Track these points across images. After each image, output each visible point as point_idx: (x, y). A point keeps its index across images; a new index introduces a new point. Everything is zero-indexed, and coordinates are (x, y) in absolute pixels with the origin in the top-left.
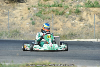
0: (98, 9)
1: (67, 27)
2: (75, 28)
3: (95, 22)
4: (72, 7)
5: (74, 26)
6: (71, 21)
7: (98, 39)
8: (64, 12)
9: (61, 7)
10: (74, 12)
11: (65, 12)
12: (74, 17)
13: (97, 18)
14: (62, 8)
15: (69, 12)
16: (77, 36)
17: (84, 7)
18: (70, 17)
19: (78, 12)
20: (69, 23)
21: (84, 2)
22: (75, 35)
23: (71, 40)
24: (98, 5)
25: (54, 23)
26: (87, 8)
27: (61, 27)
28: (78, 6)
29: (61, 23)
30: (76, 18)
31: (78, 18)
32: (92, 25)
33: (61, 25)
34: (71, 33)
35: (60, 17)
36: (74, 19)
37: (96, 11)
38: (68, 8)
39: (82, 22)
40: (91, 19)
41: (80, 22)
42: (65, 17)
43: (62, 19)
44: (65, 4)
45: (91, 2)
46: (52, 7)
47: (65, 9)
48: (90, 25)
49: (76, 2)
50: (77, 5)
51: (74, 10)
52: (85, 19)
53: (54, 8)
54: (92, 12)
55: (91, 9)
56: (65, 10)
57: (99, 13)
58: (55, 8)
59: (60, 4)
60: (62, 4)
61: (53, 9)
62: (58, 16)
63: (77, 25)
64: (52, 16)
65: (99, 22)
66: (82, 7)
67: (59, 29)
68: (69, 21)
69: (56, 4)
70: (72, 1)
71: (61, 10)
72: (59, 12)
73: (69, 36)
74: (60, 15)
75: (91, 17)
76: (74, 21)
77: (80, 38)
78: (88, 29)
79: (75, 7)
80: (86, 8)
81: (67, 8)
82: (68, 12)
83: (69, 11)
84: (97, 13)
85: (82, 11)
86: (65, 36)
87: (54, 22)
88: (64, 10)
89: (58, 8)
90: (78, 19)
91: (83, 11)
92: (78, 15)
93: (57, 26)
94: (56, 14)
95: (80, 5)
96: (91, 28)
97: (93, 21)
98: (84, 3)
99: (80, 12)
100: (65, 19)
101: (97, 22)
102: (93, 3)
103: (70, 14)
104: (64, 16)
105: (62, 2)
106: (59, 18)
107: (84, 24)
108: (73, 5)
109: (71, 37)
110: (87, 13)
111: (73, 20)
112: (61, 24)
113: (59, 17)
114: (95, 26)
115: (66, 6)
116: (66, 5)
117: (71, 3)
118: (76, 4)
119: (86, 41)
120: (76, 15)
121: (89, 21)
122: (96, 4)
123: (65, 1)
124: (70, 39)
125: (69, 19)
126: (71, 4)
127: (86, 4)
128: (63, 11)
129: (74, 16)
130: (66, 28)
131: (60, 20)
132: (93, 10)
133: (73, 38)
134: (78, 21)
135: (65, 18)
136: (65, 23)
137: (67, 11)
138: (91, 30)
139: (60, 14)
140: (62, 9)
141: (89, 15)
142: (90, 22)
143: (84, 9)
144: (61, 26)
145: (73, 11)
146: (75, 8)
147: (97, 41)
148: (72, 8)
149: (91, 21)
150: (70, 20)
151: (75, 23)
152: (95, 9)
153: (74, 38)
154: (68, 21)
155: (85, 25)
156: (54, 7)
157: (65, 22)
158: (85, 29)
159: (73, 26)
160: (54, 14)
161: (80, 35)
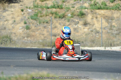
0: (106, 12)
2: (77, 34)
3: (103, 27)
4: (75, 9)
5: (78, 32)
6: (73, 25)
7: (105, 47)
8: (65, 14)
9: (62, 8)
10: (77, 14)
11: (67, 14)
12: (77, 20)
13: (105, 22)
14: (62, 10)
17: (89, 9)
18: (72, 20)
19: (82, 15)
21: (89, 3)
22: (78, 42)
25: (53, 28)
26: (93, 10)
28: (82, 8)
30: (79, 22)
31: (81, 22)
32: (99, 31)
35: (60, 21)
36: (77, 23)
37: (104, 13)
38: (70, 10)
39: (86, 26)
40: (98, 23)
41: (84, 27)
42: (67, 21)
43: (63, 23)
44: (66, 5)
45: (97, 3)
46: (51, 8)
47: (66, 12)
48: (97, 30)
49: (80, 3)
50: (81, 7)
51: (77, 12)
52: (90, 23)
55: (97, 11)
57: (107, 17)
58: (54, 10)
59: (60, 5)
60: (63, 5)
61: (51, 11)
62: (57, 19)
63: (81, 30)
64: (50, 19)
65: (106, 27)
66: (87, 9)
67: (59, 35)
69: (55, 5)
70: (75, 2)
71: (61, 12)
72: (58, 15)
74: (60, 19)
75: (98, 21)
76: (76, 26)
77: (84, 46)
78: (94, 35)
79: (78, 9)
80: (91, 10)
82: (70, 15)
83: (71, 13)
84: (104, 16)
85: (87, 14)
87: (53, 26)
89: (58, 10)
90: (81, 24)
91: (88, 14)
92: (81, 19)
93: (57, 31)
94: (55, 17)
95: (84, 7)
96: (97, 34)
98: (89, 4)
99: (84, 14)
100: (65, 23)
101: (105, 27)
102: (100, 4)
104: (65, 20)
105: (62, 3)
106: (59, 21)
107: (89, 29)
108: (76, 7)
110: (93, 17)
111: (75, 24)
112: (61, 28)
114: (102, 31)
115: (67, 8)
116: (67, 7)
117: (73, 4)
118: (79, 6)
119: (91, 49)
120: (80, 18)
121: (95, 26)
122: (103, 5)
123: (66, 1)
125: (70, 23)
126: (73, 5)
127: (91, 5)
129: (77, 19)
131: (60, 24)
132: (100, 13)
134: (82, 26)
137: (69, 13)
138: (97, 36)
139: (60, 17)
141: (95, 18)
143: (89, 11)
146: (78, 11)
147: (105, 50)
148: (74, 10)
149: (97, 26)
151: (78, 28)
152: (102, 12)
154: (69, 25)
155: (90, 30)
156: (52, 9)
158: (90, 35)
159: (76, 31)
160: (53, 17)
161: (85, 43)
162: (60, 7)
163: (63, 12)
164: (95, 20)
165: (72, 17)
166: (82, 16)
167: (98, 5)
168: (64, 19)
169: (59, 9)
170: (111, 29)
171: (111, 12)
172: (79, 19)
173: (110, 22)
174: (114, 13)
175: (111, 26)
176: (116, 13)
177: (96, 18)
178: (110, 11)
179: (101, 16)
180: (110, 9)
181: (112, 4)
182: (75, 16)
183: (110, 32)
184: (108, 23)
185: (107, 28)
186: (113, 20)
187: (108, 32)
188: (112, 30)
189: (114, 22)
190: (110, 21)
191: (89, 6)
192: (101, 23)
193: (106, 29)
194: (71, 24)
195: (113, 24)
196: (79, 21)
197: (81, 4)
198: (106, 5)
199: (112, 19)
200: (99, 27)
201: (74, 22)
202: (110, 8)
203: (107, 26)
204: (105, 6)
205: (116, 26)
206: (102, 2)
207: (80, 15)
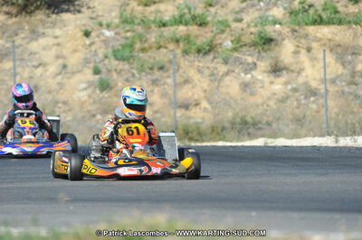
0: (335, 31)
1: (227, 98)
2: (252, 100)
3: (328, 77)
4: (243, 25)
5: (252, 94)
6: (239, 74)
7: (337, 136)
8: (215, 42)
9: (205, 24)
10: (250, 42)
11: (220, 41)
12: (250, 60)
13: (333, 62)
14: (207, 30)
15: (232, 41)
16: (260, 128)
17: (285, 24)
18: (237, 59)
19: (264, 43)
20: (231, 81)
21: (286, 5)
22: (254, 124)
23: (240, 144)
24: (337, 15)
25: (180, 84)
26: (297, 28)
27: (206, 97)
28: (263, 21)
29: (205, 84)
30: (258, 63)
31: (263, 65)
32: (316, 89)
33: (205, 91)
34: (242, 119)
35: (199, 61)
36: (251, 66)
37: (330, 36)
38: (228, 29)
39: (279, 76)
40: (313, 66)
41: (272, 78)
42: (220, 60)
43: (208, 68)
44: (217, 14)
45: (310, 6)
46: (172, 25)
47: (216, 34)
48: (310, 86)
49: (258, 7)
50: (260, 18)
51: (251, 33)
52: (291, 68)
53: (177, 30)
54: (319, 40)
55: (311, 29)
56: (218, 37)
57: (339, 45)
58: (182, 28)
59: (199, 16)
60: (208, 13)
61: (174, 33)
62: (191, 57)
63: (262, 87)
64: (171, 57)
65: (339, 76)
66: (280, 24)
67: (197, 104)
68: (232, 74)
69: (185, 14)
70: (244, 5)
71: (203, 36)
72: (195, 44)
73: (232, 128)
74: (201, 55)
75: (313, 59)
76: (249, 76)
77: (274, 136)
78: (303, 102)
79: (253, 24)
80: (292, 26)
81: (224, 26)
82: (228, 44)
83: (233, 38)
84: (332, 43)
85: (280, 40)
86: (219, 130)
87: (179, 79)
88: (214, 37)
89: (194, 29)
90: (264, 68)
91: (283, 39)
92: (263, 54)
93: (190, 94)
94: (186, 52)
95: (270, 19)
96: (312, 99)
97: (320, 75)
98: (285, 8)
99: (273, 40)
100: (216, 69)
101: (334, 76)
102: (319, 8)
104: (215, 58)
105: (205, 7)
106: (197, 63)
107: (286, 83)
108: (247, 18)
109: (239, 132)
110: (298, 46)
111: (246, 72)
112: (202, 85)
113: (194, 61)
114: (327, 91)
115: (219, 22)
116: (220, 19)
117: (237, 9)
118: (256, 15)
119: (294, 145)
120: (259, 52)
121: (304, 74)
122: (328, 12)
123: (217, 3)
124: (239, 139)
125: (231, 68)
126: (237, 13)
127: (292, 13)
128: (212, 41)
129: (250, 55)
130: (224, 99)
131: (199, 71)
132: (319, 35)
133: (249, 134)
134: (265, 75)
135: (217, 63)
136: (216, 83)
137: (225, 39)
138: (311, 105)
139: (199, 51)
140: (206, 33)
141: (303, 51)
142: (307, 77)
143: (286, 30)
144: (202, 95)
145: (246, 39)
146: (252, 30)
147: (336, 145)
148: (242, 30)
149: (311, 74)
150: (236, 71)
151: (254, 83)
152: (325, 31)
153: (251, 136)
154: (227, 74)
155: (289, 87)
156: (176, 27)
157: (218, 78)
158: (289, 102)
159: (248, 91)
160: (179, 52)
161: (274, 126)
162: (198, 20)
163: (210, 35)
164: (304, 57)
165: (235, 49)
166: (266, 47)
167: (312, 11)
168: (211, 56)
169: (196, 27)
170: (352, 83)
171: (351, 31)
172: (256, 55)
173: (350, 63)
175: (353, 74)
178: (350, 28)
179: (321, 45)
180: (350, 22)
181: (353, 9)
182: (245, 45)
183: (352, 91)
184: (344, 64)
185: (341, 81)
186: (360, 54)
187: (343, 93)
188: (356, 85)
190: (350, 57)
191: (284, 14)
192: (322, 64)
193: (338, 82)
194: (233, 71)
195: (360, 67)
196: (258, 60)
197: (261, 9)
198: (337, 12)
199: (354, 54)
200: (318, 77)
201: (241, 63)
202: (348, 19)
203: (342, 75)
204: (333, 16)
206: (323, 3)
207: (261, 43)
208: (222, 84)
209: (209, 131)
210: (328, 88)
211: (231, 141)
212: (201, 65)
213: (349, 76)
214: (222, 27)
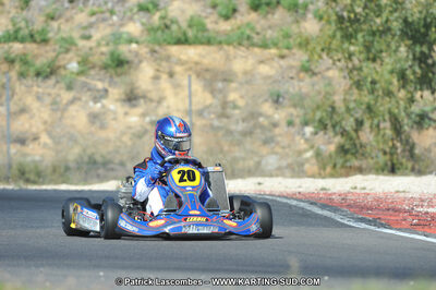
0: (203, 52)
1: (73, 131)
2: (103, 134)
3: (194, 108)
4: (92, 43)
5: (103, 127)
6: (87, 102)
8: (57, 64)
9: (45, 41)
10: (100, 63)
11: (62, 63)
12: (100, 85)
13: (200, 89)
14: (48, 48)
15: (79, 63)
16: (112, 170)
17: (143, 42)
18: (85, 85)
19: (117, 66)
20: (77, 111)
21: (144, 20)
22: (105, 164)
23: (87, 188)
24: (206, 34)
25: (15, 113)
26: (157, 48)
27: (46, 130)
28: (117, 38)
29: (46, 114)
30: (110, 90)
31: (116, 92)
33: (45, 123)
34: (90, 157)
35: (38, 86)
36: (102, 93)
37: (196, 58)
38: (74, 48)
39: (135, 106)
40: (176, 94)
41: (127, 108)
42: (63, 85)
43: (49, 95)
44: (61, 29)
45: (172, 22)
46: (5, 42)
47: (59, 53)
49: (111, 22)
50: (113, 34)
51: (102, 54)
52: (149, 95)
53: (11, 47)
54: (181, 63)
55: (174, 50)
56: (61, 57)
57: (207, 70)
58: (17, 47)
59: (38, 32)
60: (49, 29)
61: (8, 52)
62: (29, 81)
63: (115, 119)
64: (5, 80)
65: (207, 107)
66: (137, 42)
67: (36, 139)
68: (79, 103)
69: (20, 29)
70: (93, 19)
71: (42, 56)
72: (33, 65)
73: (78, 169)
74: (40, 79)
75: (177, 86)
76: (99, 105)
79: (104, 42)
80: (151, 46)
81: (68, 44)
82: (74, 66)
83: (80, 59)
84: (199, 67)
85: (136, 61)
86: (62, 170)
87: (14, 108)
88: (57, 57)
89: (31, 47)
90: (117, 97)
91: (140, 62)
92: (116, 79)
93: (27, 126)
94: (22, 75)
95: (125, 36)
97: (184, 105)
98: (143, 24)
99: (128, 62)
100: (59, 95)
101: (200, 107)
102: (184, 25)
103: (81, 73)
105: (46, 21)
106: (35, 88)
107: (144, 115)
108: (97, 35)
109: (86, 172)
110: (158, 70)
111: (96, 100)
112: (42, 115)
113: (32, 86)
114: (192, 124)
115: (63, 39)
116: (64, 35)
117: (85, 24)
118: (108, 31)
120: (111, 77)
121: (165, 104)
122: (194, 29)
123: (60, 17)
124: (86, 181)
125: (78, 95)
126: (85, 28)
127: (151, 30)
128: (53, 61)
129: (100, 80)
130: (68, 133)
131: (39, 98)
132: (183, 57)
133: (98, 176)
134: (119, 104)
135: (60, 88)
136: (59, 114)
137: (70, 61)
139: (38, 74)
140: (47, 52)
141: (164, 77)
142: (168, 107)
143: (144, 51)
144: (42, 127)
145: (95, 59)
146: (104, 49)
148: (91, 49)
149: (174, 104)
150: (84, 99)
151: (104, 113)
152: (191, 53)
153: (102, 179)
154: (72, 102)
155: (148, 119)
156: (11, 44)
157: (62, 107)
158: (146, 137)
159: (98, 123)
160: (14, 74)
161: (129, 166)
162: (38, 37)
163: (52, 55)
164: (165, 83)
166: (119, 70)
167: (174, 27)
168: (52, 81)
169: (34, 46)
170: (223, 115)
171: (221, 52)
172: (107, 80)
173: (221, 91)
174: (235, 58)
175: (225, 104)
176: (242, 57)
177: (171, 75)
178: (220, 49)
179: (186, 70)
180: (220, 43)
181: (225, 26)
182: (93, 67)
183: (222, 125)
184: (213, 92)
185: (209, 113)
186: (232, 81)
187: (212, 127)
188: (228, 117)
189: (235, 90)
190: (220, 85)
191: (142, 32)
192: (187, 92)
193: (205, 114)
194: (80, 99)
195: (232, 96)
196: (110, 85)
197: (112, 25)
198: (204, 30)
199: (225, 80)
200: (181, 107)
201: (89, 90)
202: (219, 39)
203: (210, 105)
204: (200, 34)
205: (241, 103)
206: (188, 18)
207: (114, 65)
208: (66, 115)
209: (49, 171)
210: (194, 121)
211: (76, 184)
212: (40, 90)
213: (219, 107)
214: (67, 46)
